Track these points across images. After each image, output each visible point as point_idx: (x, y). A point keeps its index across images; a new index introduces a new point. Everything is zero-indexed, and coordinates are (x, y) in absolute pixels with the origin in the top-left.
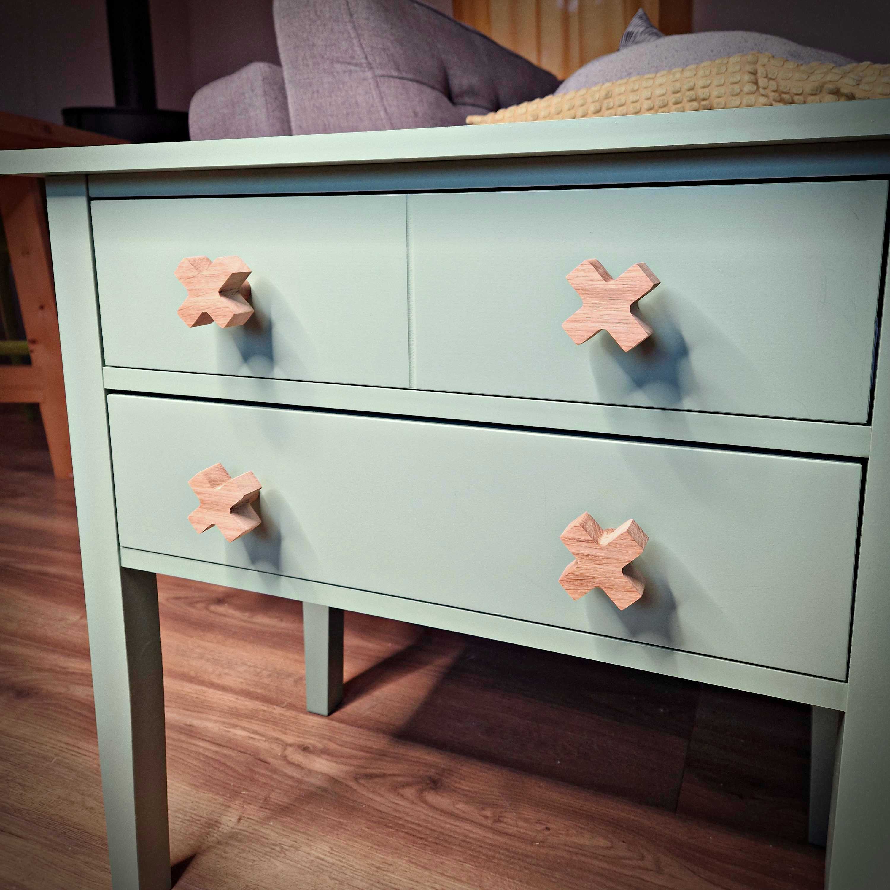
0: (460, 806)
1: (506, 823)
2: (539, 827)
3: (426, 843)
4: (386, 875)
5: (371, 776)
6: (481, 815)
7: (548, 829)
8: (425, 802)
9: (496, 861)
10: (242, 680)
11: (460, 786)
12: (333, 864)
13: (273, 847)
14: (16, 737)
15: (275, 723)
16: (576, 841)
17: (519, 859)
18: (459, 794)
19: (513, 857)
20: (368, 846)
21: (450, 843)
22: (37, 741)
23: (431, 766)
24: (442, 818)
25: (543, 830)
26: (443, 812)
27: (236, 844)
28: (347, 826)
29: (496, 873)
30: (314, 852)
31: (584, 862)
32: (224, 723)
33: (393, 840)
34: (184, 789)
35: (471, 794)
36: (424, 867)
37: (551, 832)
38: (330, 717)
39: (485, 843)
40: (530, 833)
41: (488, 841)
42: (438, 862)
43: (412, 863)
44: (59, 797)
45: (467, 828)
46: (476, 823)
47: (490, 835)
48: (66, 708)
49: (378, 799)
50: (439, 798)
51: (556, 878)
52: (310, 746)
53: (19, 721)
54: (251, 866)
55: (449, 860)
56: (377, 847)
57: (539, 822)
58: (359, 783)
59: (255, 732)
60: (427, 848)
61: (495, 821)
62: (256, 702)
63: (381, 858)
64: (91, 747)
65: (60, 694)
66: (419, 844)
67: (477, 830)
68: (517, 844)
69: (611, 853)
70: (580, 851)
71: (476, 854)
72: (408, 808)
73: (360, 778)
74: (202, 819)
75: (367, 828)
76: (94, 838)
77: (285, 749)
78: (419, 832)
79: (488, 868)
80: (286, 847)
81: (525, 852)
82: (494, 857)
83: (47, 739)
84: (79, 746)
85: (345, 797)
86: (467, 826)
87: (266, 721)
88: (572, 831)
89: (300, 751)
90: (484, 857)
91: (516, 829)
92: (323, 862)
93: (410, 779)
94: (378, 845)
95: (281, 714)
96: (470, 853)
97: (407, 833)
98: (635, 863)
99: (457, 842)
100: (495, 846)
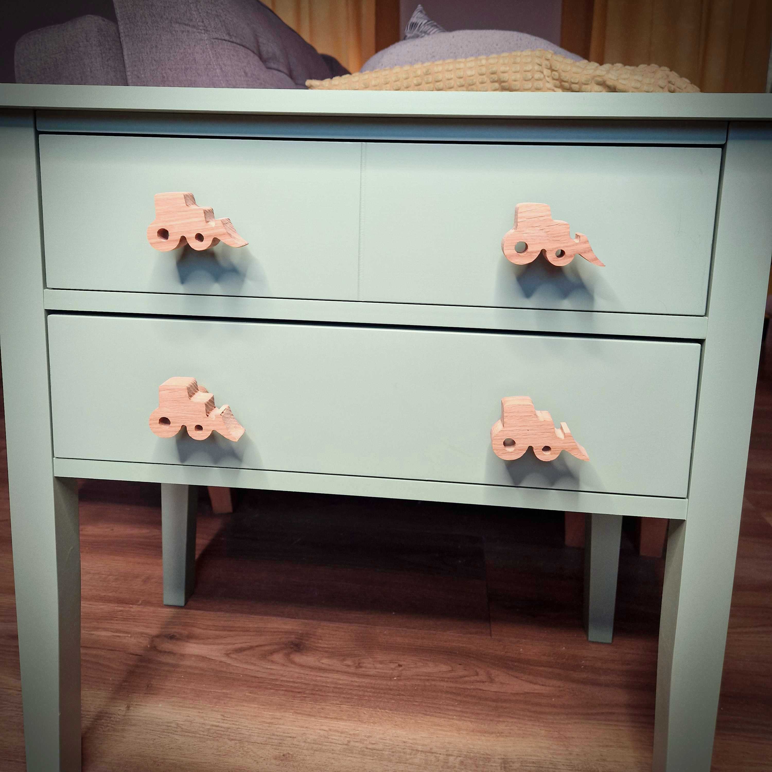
0: (325, 661)
1: (366, 667)
2: (393, 666)
3: (305, 695)
4: (279, 728)
5: (240, 650)
6: (343, 665)
7: (400, 666)
8: (294, 663)
9: (367, 698)
11: (320, 645)
12: (229, 728)
15: (135, 620)
16: (425, 671)
17: (385, 693)
18: (321, 651)
19: (379, 693)
20: (255, 708)
21: (325, 692)
23: (290, 633)
24: (312, 673)
25: (396, 667)
26: (312, 668)
27: (132, 729)
28: (231, 694)
29: (369, 707)
30: (207, 722)
31: (434, 685)
33: (275, 699)
35: (330, 650)
36: (309, 715)
37: (403, 667)
38: (188, 607)
39: (352, 685)
40: (388, 671)
41: (355, 684)
42: (319, 708)
43: (298, 713)
46: (342, 672)
47: (356, 679)
49: (252, 667)
50: (305, 657)
51: (417, 702)
52: (175, 634)
54: (153, 744)
55: (328, 705)
56: (263, 707)
57: (391, 662)
58: (231, 658)
60: (307, 699)
61: (357, 667)
63: (270, 715)
66: (299, 697)
67: (344, 677)
68: (379, 682)
69: (453, 674)
70: (430, 678)
71: (349, 696)
72: (281, 670)
73: (230, 653)
75: (250, 693)
77: (153, 641)
78: (295, 688)
79: (362, 705)
80: (181, 723)
81: (388, 687)
82: (364, 696)
85: (222, 671)
86: (336, 676)
87: (126, 619)
88: (420, 664)
89: (167, 640)
90: (356, 697)
91: (375, 670)
92: (219, 729)
93: (276, 647)
94: (264, 705)
95: (139, 611)
96: (344, 696)
97: (286, 691)
98: (473, 678)
99: (331, 690)
100: (363, 686)
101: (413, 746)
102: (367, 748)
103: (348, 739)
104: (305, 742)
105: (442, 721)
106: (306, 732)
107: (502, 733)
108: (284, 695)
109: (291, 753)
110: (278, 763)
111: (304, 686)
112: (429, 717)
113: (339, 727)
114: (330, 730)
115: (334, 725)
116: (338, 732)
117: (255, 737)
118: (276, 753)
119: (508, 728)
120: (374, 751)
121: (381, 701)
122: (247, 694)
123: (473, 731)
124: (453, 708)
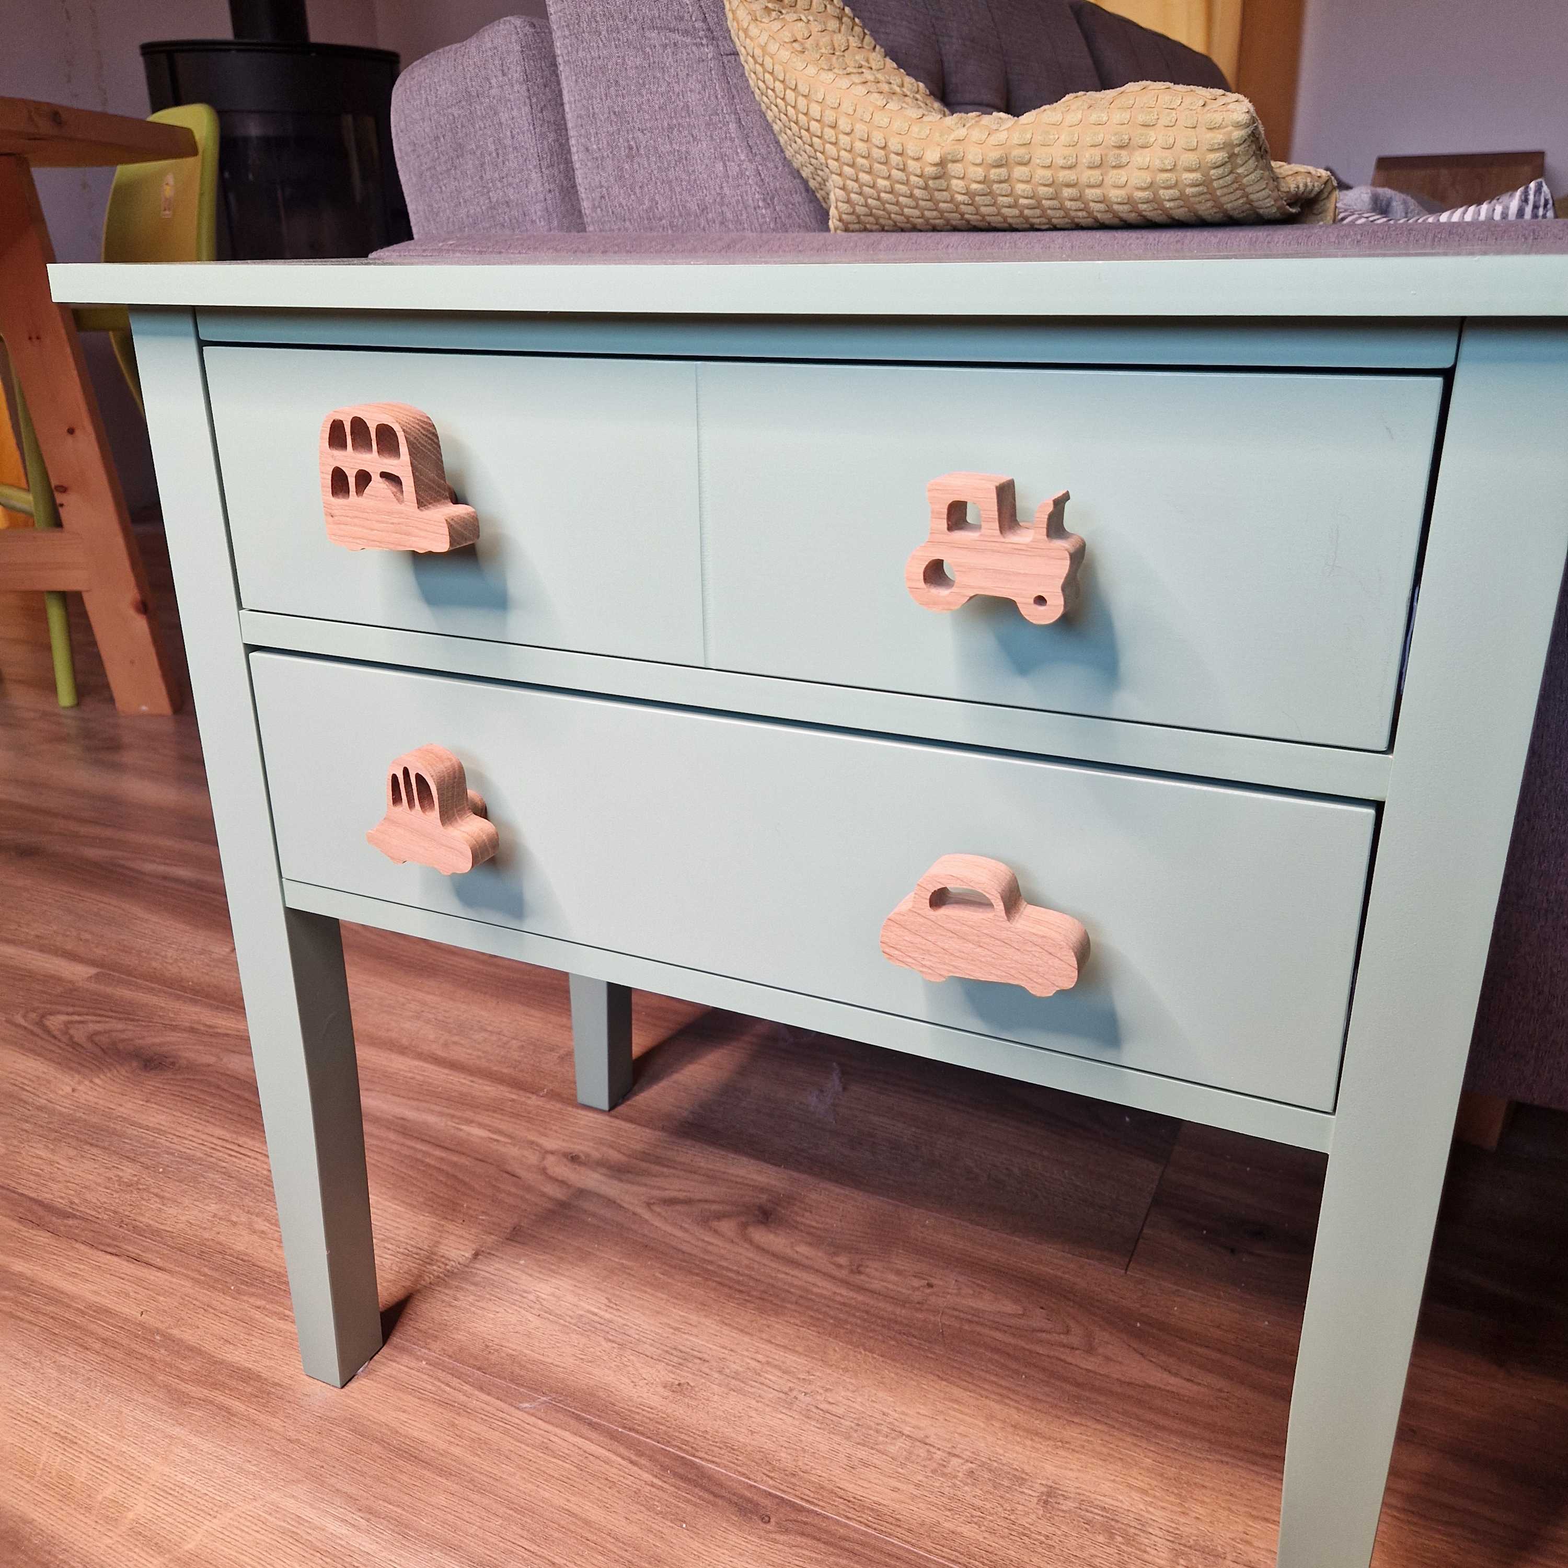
0: (803, 1249)
1: (868, 1276)
2: (916, 1283)
3: (748, 1298)
4: (687, 1340)
5: (670, 1202)
6: (832, 1263)
7: (930, 1285)
8: (751, 1242)
9: (849, 1327)
10: (480, 1053)
11: (804, 1220)
12: (611, 1322)
13: (525, 1295)
14: (147, 1128)
15: (530, 1120)
16: (972, 1304)
17: (883, 1326)
18: (802, 1231)
19: (874, 1323)
20: (662, 1299)
21: (783, 1300)
22: (177, 1134)
23: (762, 1190)
24: (773, 1265)
25: (924, 1287)
26: (775, 1256)
27: (472, 1288)
28: (632, 1270)
29: (847, 1343)
30: (582, 1303)
31: (979, 1334)
32: (453, 1116)
33: (699, 1293)
34: (395, 1209)
35: (819, 1232)
36: (742, 1331)
37: (935, 1289)
38: (613, 1113)
39: (834, 1301)
40: (904, 1291)
41: (838, 1298)
42: (763, 1324)
43: (727, 1324)
44: (215, 1216)
45: (810, 1280)
46: (825, 1274)
47: (844, 1292)
48: (218, 1087)
49: (679, 1234)
50: (771, 1236)
51: (935, 1353)
52: (581, 1155)
53: (149, 1104)
54: (493, 1319)
55: (780, 1323)
56: (675, 1301)
57: (916, 1275)
58: (652, 1210)
59: (500, 1132)
60: (748, 1304)
61: (852, 1272)
62: (501, 1088)
63: (681, 1316)
64: (257, 1145)
65: (209, 1065)
66: (737, 1299)
67: (825, 1283)
68: (882, 1305)
69: (1022, 1322)
70: (975, 1319)
71: (820, 1316)
72: (725, 1248)
73: (653, 1203)
74: (422, 1252)
75: (663, 1274)
76: (267, 1273)
77: (544, 1158)
78: (738, 1282)
79: (837, 1336)
80: (544, 1296)
81: (893, 1317)
82: (846, 1322)
83: (191, 1132)
84: (240, 1143)
85: (632, 1230)
86: (811, 1278)
87: (517, 1116)
88: (966, 1291)
89: (565, 1160)
90: (832, 1321)
91: (881, 1283)
92: (596, 1319)
93: (728, 1208)
94: (677, 1298)
95: (538, 1106)
96: (812, 1313)
97: (720, 1283)
98: (1055, 1337)
99: (794, 1299)
100: (849, 1306)
101: (896, 1423)
102: (817, 1408)
103: (791, 1385)
104: (720, 1372)
105: (964, 1395)
106: (728, 1357)
107: (1067, 1442)
108: (715, 1289)
109: (692, 1384)
110: (666, 1394)
111: (752, 1283)
112: (944, 1383)
113: (783, 1363)
114: (768, 1363)
115: (777, 1357)
116: (780, 1369)
117: (646, 1346)
118: (670, 1378)
119: (1084, 1437)
120: (828, 1415)
121: (871, 1338)
122: (657, 1274)
123: (1014, 1426)
124: (993, 1378)
